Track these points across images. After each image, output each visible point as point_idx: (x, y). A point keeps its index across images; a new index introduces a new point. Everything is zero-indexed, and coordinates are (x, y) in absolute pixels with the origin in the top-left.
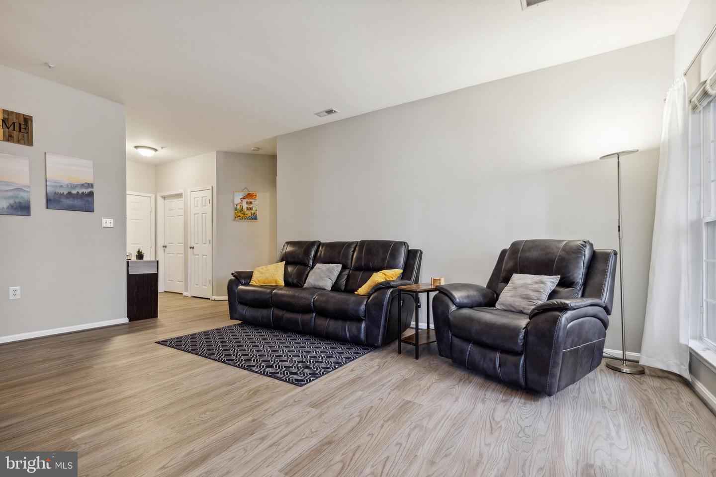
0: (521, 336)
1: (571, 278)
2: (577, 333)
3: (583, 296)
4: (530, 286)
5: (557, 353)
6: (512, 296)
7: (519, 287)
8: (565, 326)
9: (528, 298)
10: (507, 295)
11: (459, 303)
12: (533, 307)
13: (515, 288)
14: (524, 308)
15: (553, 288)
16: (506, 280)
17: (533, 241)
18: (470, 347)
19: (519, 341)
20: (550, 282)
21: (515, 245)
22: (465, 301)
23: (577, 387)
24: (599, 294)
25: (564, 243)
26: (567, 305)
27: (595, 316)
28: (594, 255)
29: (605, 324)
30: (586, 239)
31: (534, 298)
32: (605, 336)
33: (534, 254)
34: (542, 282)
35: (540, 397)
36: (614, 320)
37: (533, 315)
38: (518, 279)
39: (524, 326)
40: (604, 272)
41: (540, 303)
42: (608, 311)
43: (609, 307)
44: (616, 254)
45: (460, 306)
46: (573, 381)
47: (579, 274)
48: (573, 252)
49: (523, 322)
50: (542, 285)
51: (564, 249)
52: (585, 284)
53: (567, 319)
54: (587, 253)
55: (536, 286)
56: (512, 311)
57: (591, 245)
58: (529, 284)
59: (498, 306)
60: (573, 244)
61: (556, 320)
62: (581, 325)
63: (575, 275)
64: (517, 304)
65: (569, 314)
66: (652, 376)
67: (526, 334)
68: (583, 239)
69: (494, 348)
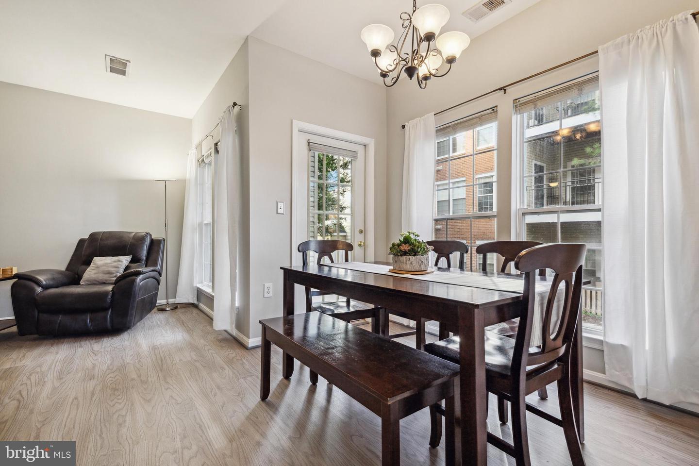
0: (109, 297)
1: (139, 257)
2: (145, 288)
3: (146, 266)
4: (110, 265)
5: (134, 301)
6: (95, 274)
7: (101, 266)
8: (139, 283)
9: (109, 273)
10: (90, 273)
11: (46, 285)
12: (116, 278)
13: (98, 267)
14: (106, 280)
15: (127, 264)
16: (88, 263)
17: (110, 233)
18: (60, 318)
19: (108, 300)
20: (125, 260)
21: (93, 236)
22: (51, 283)
23: (143, 322)
24: (156, 265)
25: (133, 234)
26: (140, 271)
27: (153, 278)
28: (152, 241)
29: (159, 282)
30: (147, 231)
31: (114, 272)
32: (158, 289)
33: (111, 242)
34: (119, 261)
35: (121, 333)
36: (163, 279)
37: (116, 283)
38: (98, 261)
39: (111, 290)
40: (158, 251)
41: (119, 275)
42: (160, 274)
43: (161, 272)
44: (164, 241)
45: (46, 288)
46: (141, 318)
47: (144, 254)
48: (140, 239)
49: (110, 288)
50: (120, 263)
51: (134, 237)
52: (147, 260)
53: (140, 280)
54: (148, 240)
55: (115, 264)
56: (96, 284)
57: (151, 235)
58: (109, 263)
59: (82, 282)
60: (138, 234)
61: (134, 281)
62: (147, 283)
63: (141, 255)
64: (100, 278)
65: (141, 276)
66: (181, 308)
67: (113, 294)
68: (146, 231)
69: (84, 311)
